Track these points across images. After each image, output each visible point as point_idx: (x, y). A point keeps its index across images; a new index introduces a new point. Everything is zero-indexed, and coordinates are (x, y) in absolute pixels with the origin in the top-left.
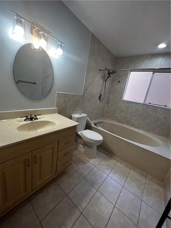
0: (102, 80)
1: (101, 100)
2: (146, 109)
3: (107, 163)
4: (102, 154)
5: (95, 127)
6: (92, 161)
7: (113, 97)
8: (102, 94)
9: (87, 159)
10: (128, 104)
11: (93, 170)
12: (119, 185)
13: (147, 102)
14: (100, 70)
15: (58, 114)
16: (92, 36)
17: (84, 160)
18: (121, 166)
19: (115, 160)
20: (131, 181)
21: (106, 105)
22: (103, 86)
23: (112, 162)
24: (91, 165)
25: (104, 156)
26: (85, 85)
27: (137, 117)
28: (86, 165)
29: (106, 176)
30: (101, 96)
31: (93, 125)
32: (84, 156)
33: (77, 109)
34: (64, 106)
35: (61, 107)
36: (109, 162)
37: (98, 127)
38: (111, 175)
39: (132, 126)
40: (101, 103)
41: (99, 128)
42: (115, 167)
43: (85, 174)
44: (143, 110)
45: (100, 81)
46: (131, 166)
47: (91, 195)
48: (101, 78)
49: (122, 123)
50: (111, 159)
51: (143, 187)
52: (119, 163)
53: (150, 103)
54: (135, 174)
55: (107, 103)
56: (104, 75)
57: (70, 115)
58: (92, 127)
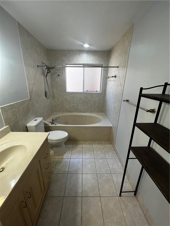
0: (43, 77)
1: (47, 97)
2: (86, 96)
3: (77, 150)
4: (69, 145)
5: (53, 125)
6: (65, 156)
7: (56, 91)
8: (47, 90)
9: (60, 157)
10: (72, 95)
11: (71, 162)
12: (92, 160)
13: (85, 90)
14: (38, 66)
15: (12, 131)
16: (18, 26)
17: (58, 161)
18: (86, 146)
19: (81, 145)
20: (97, 152)
21: (52, 99)
22: (45, 82)
23: (79, 147)
24: (66, 160)
25: (72, 146)
26: (28, 87)
27: (82, 104)
28: (63, 162)
29: (81, 160)
30: (47, 93)
31: (50, 125)
32: (56, 157)
33: (29, 116)
34: (15, 120)
35: (12, 123)
36: (78, 149)
37: (56, 124)
38: (84, 157)
39: (80, 112)
40: (48, 100)
41: (58, 125)
42: (83, 150)
43: (67, 170)
44: (84, 98)
45: (41, 78)
46: (91, 142)
47: (80, 180)
48: (41, 74)
49: (72, 112)
50: (77, 145)
51: (103, 151)
52: (84, 145)
53: (87, 91)
54: (96, 145)
55: (53, 98)
56: (43, 70)
57: (25, 126)
58: (51, 127)
